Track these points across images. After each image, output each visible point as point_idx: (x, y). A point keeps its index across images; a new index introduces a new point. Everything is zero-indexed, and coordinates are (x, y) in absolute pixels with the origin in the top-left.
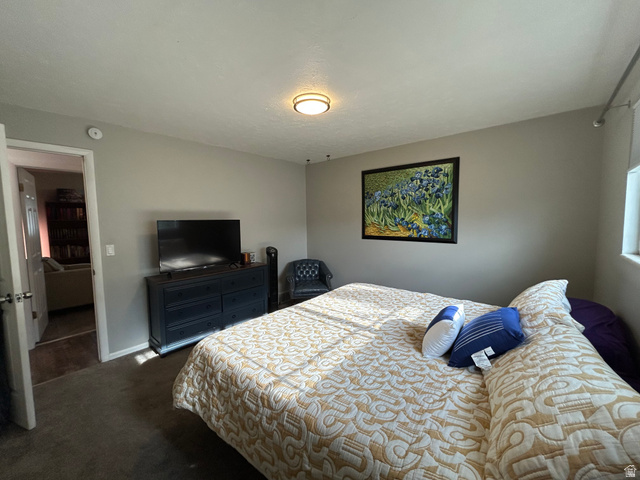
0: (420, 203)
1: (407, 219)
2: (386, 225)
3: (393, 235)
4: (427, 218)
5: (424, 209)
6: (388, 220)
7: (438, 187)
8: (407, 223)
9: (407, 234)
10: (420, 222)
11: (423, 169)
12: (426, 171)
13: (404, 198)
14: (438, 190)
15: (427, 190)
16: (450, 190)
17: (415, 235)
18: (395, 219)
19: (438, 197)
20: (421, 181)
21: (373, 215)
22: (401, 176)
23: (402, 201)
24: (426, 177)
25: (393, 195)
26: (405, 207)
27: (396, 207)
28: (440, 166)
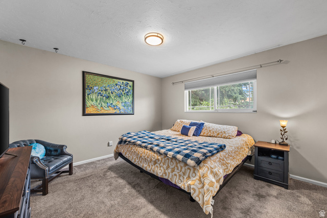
0: (120, 97)
1: (114, 104)
2: (102, 107)
3: (106, 112)
4: (123, 104)
5: (121, 100)
6: (103, 104)
7: (127, 91)
8: (114, 106)
9: (114, 112)
10: (120, 106)
11: (121, 81)
12: (123, 83)
13: (112, 93)
14: (127, 92)
15: (123, 91)
16: (132, 93)
17: (118, 112)
18: (107, 103)
19: (127, 95)
20: (121, 86)
21: (92, 100)
22: (111, 81)
23: (111, 94)
24: (122, 85)
25: (106, 90)
26: (113, 98)
27: (108, 97)
28: (128, 82)
